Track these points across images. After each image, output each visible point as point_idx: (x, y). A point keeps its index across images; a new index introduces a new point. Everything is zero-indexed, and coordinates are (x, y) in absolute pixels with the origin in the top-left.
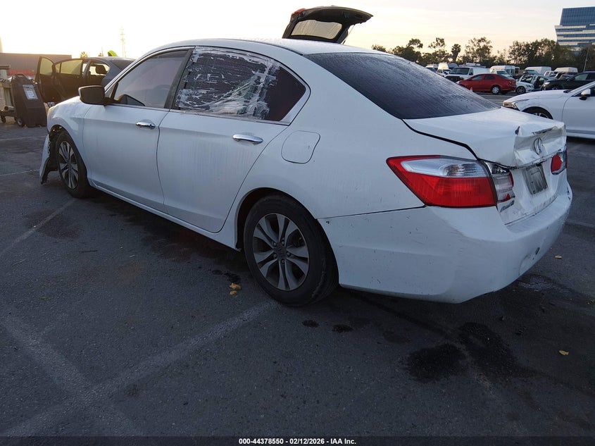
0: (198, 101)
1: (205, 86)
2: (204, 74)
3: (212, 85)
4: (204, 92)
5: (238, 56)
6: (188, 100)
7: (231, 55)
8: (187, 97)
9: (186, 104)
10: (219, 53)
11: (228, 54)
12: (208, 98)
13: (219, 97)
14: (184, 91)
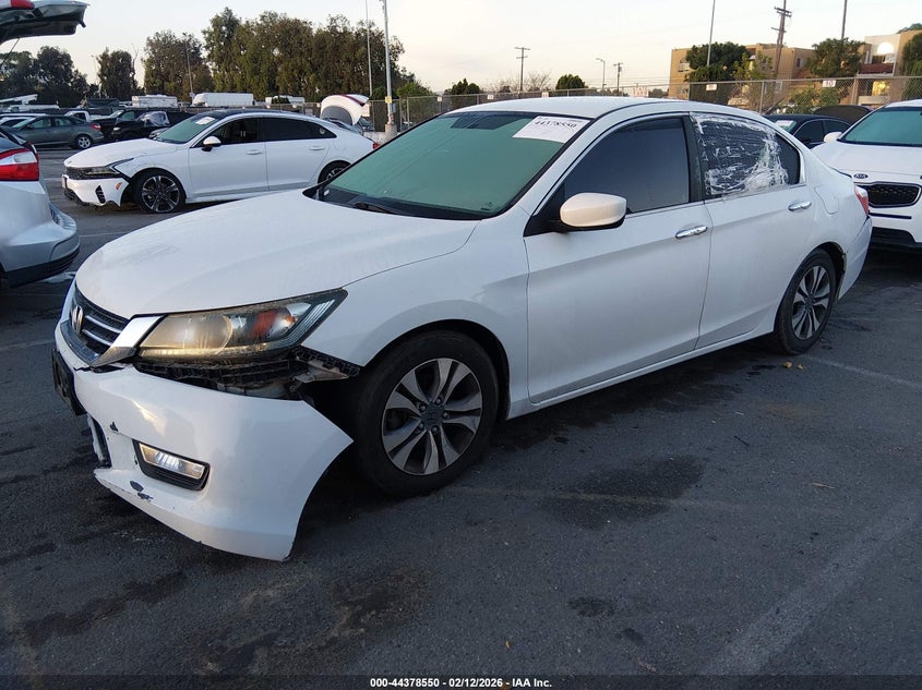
0: (731, 182)
1: (731, 162)
2: (723, 147)
3: (738, 160)
4: (733, 168)
5: (740, 124)
6: (719, 183)
7: (733, 123)
8: (716, 179)
9: (718, 189)
10: (721, 121)
11: (730, 121)
12: (739, 175)
13: (750, 172)
14: (711, 172)
